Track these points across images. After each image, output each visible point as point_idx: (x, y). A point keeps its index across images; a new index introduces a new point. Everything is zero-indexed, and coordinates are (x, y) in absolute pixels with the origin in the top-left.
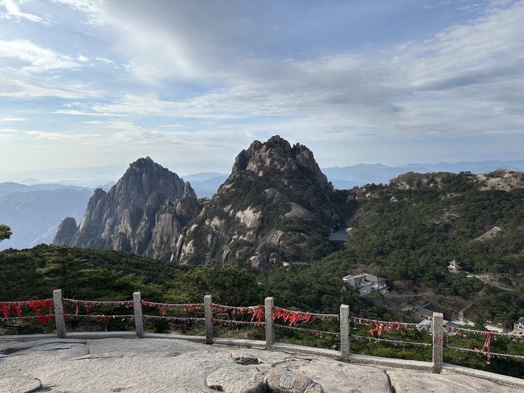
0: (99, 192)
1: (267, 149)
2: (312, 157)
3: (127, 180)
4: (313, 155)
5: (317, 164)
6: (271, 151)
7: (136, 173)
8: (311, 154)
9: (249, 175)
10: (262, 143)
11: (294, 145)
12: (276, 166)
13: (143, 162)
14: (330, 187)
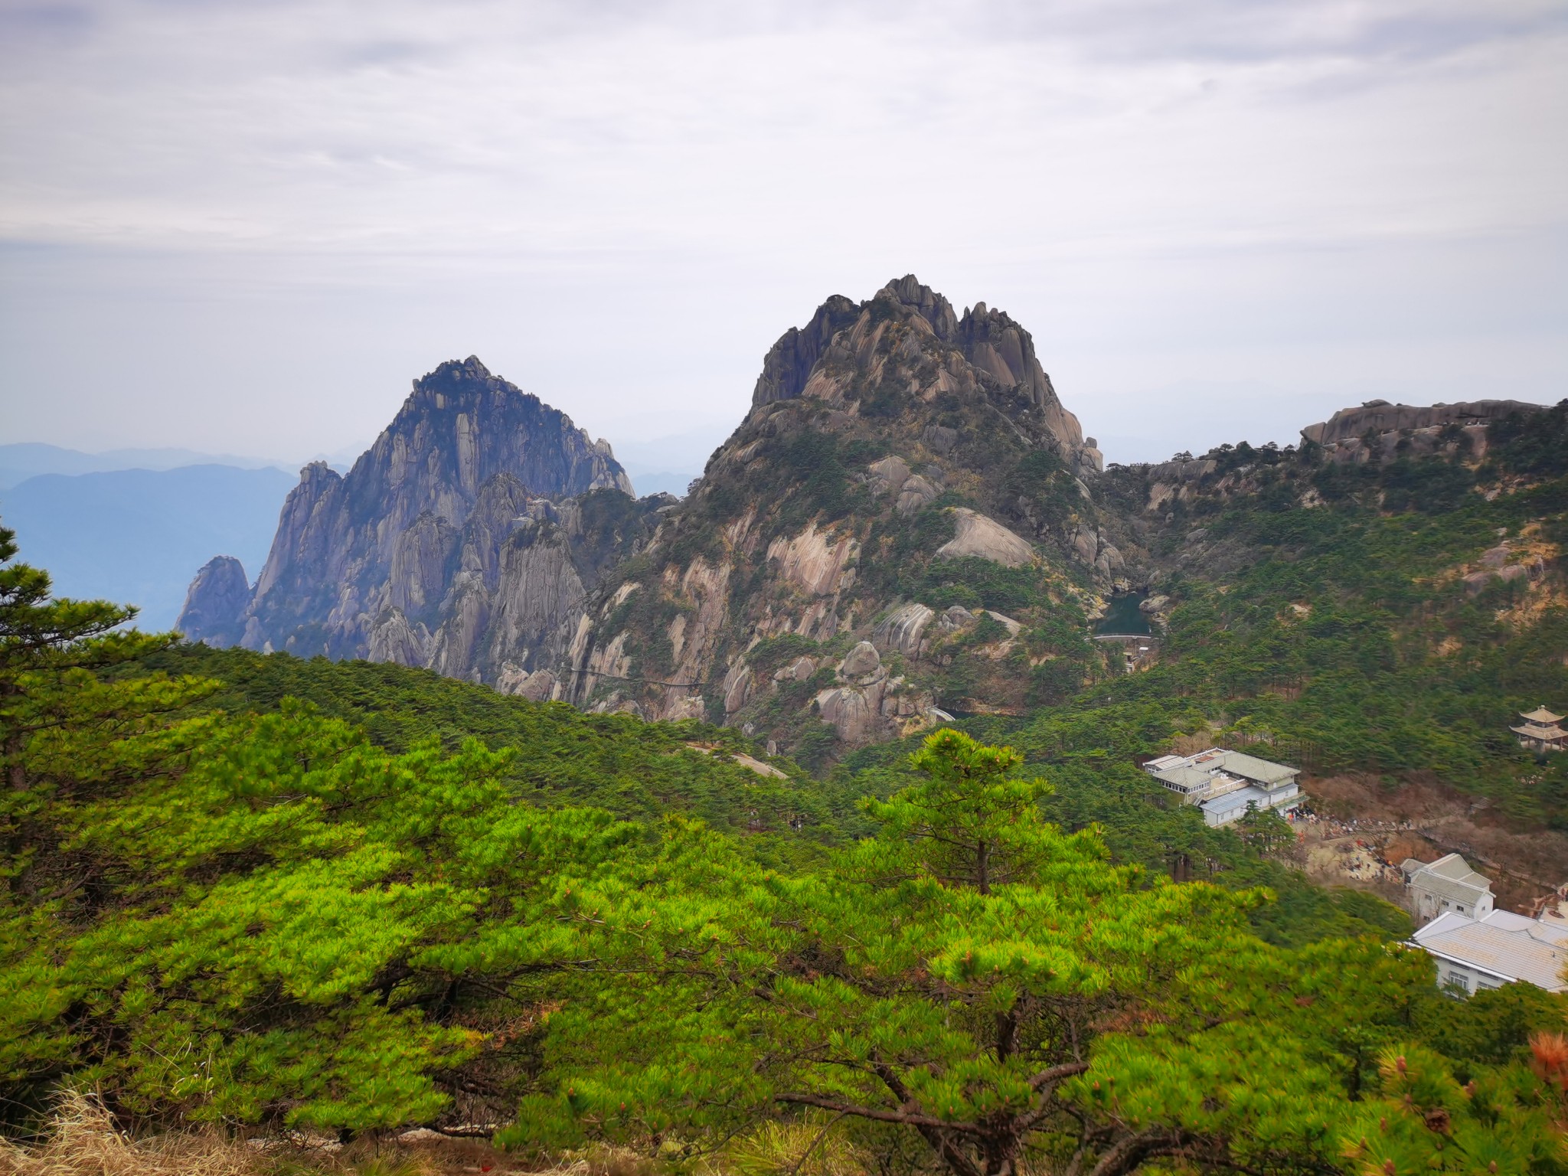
0: (317, 476)
1: (872, 325)
2: (1029, 351)
3: (409, 434)
4: (1031, 344)
5: (1047, 376)
6: (886, 329)
7: (435, 413)
8: (1024, 341)
9: (811, 414)
10: (857, 302)
11: (967, 310)
12: (905, 384)
13: (457, 374)
14: (1089, 456)
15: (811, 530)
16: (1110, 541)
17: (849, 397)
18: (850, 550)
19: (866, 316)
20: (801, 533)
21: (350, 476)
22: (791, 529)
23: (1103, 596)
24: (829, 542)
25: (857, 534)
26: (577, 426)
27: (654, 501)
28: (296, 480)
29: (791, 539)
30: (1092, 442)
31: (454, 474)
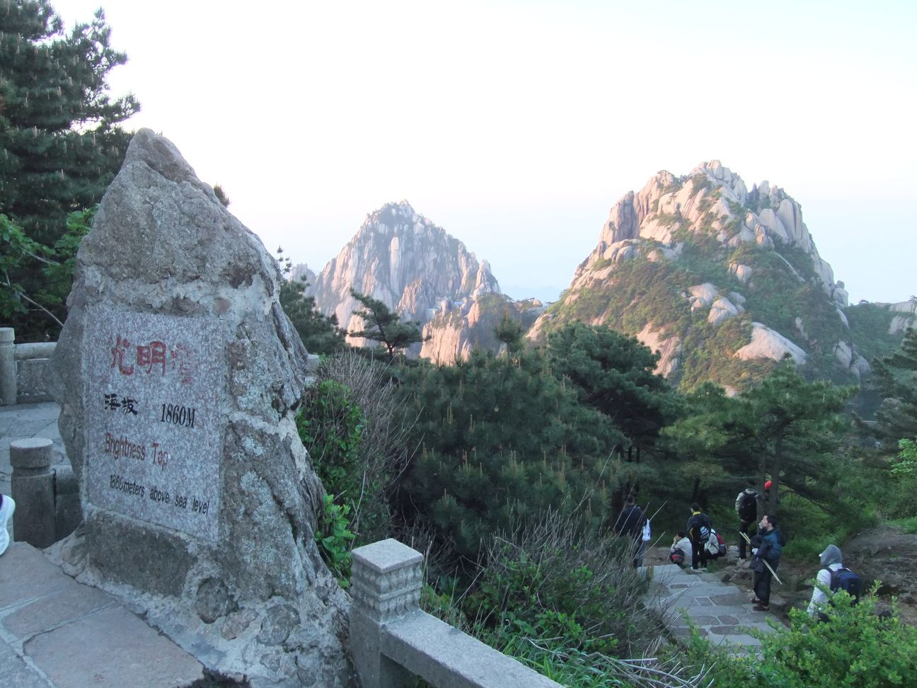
0: (301, 272)
1: (695, 191)
2: (798, 217)
3: (361, 249)
4: (801, 212)
5: (810, 236)
6: (705, 195)
7: (377, 235)
8: (796, 209)
9: (649, 250)
10: (679, 175)
11: (755, 186)
12: (716, 233)
13: (394, 211)
14: (839, 295)
15: (647, 329)
16: (860, 354)
18: (675, 346)
20: (640, 331)
21: (321, 275)
24: (660, 339)
25: (680, 335)
26: (469, 250)
30: (841, 284)
31: (387, 278)
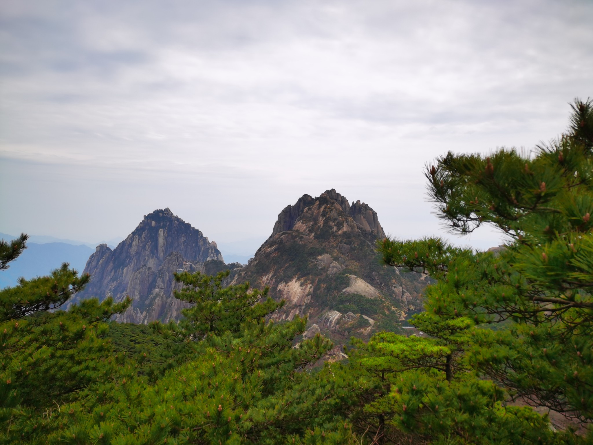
0: (103, 249)
1: (320, 206)
3: (140, 235)
4: (377, 217)
5: (382, 228)
6: (325, 208)
7: (151, 228)
8: (374, 215)
9: (296, 236)
10: (314, 198)
11: (353, 203)
12: (332, 228)
13: (161, 214)
15: (294, 280)
16: (407, 291)
17: (311, 231)
18: (309, 289)
19: (317, 203)
20: (291, 281)
21: (115, 250)
22: (287, 279)
23: (404, 312)
24: (302, 285)
25: (312, 283)
26: (204, 236)
27: (233, 266)
28: (94, 250)
29: (287, 283)
31: (156, 251)
